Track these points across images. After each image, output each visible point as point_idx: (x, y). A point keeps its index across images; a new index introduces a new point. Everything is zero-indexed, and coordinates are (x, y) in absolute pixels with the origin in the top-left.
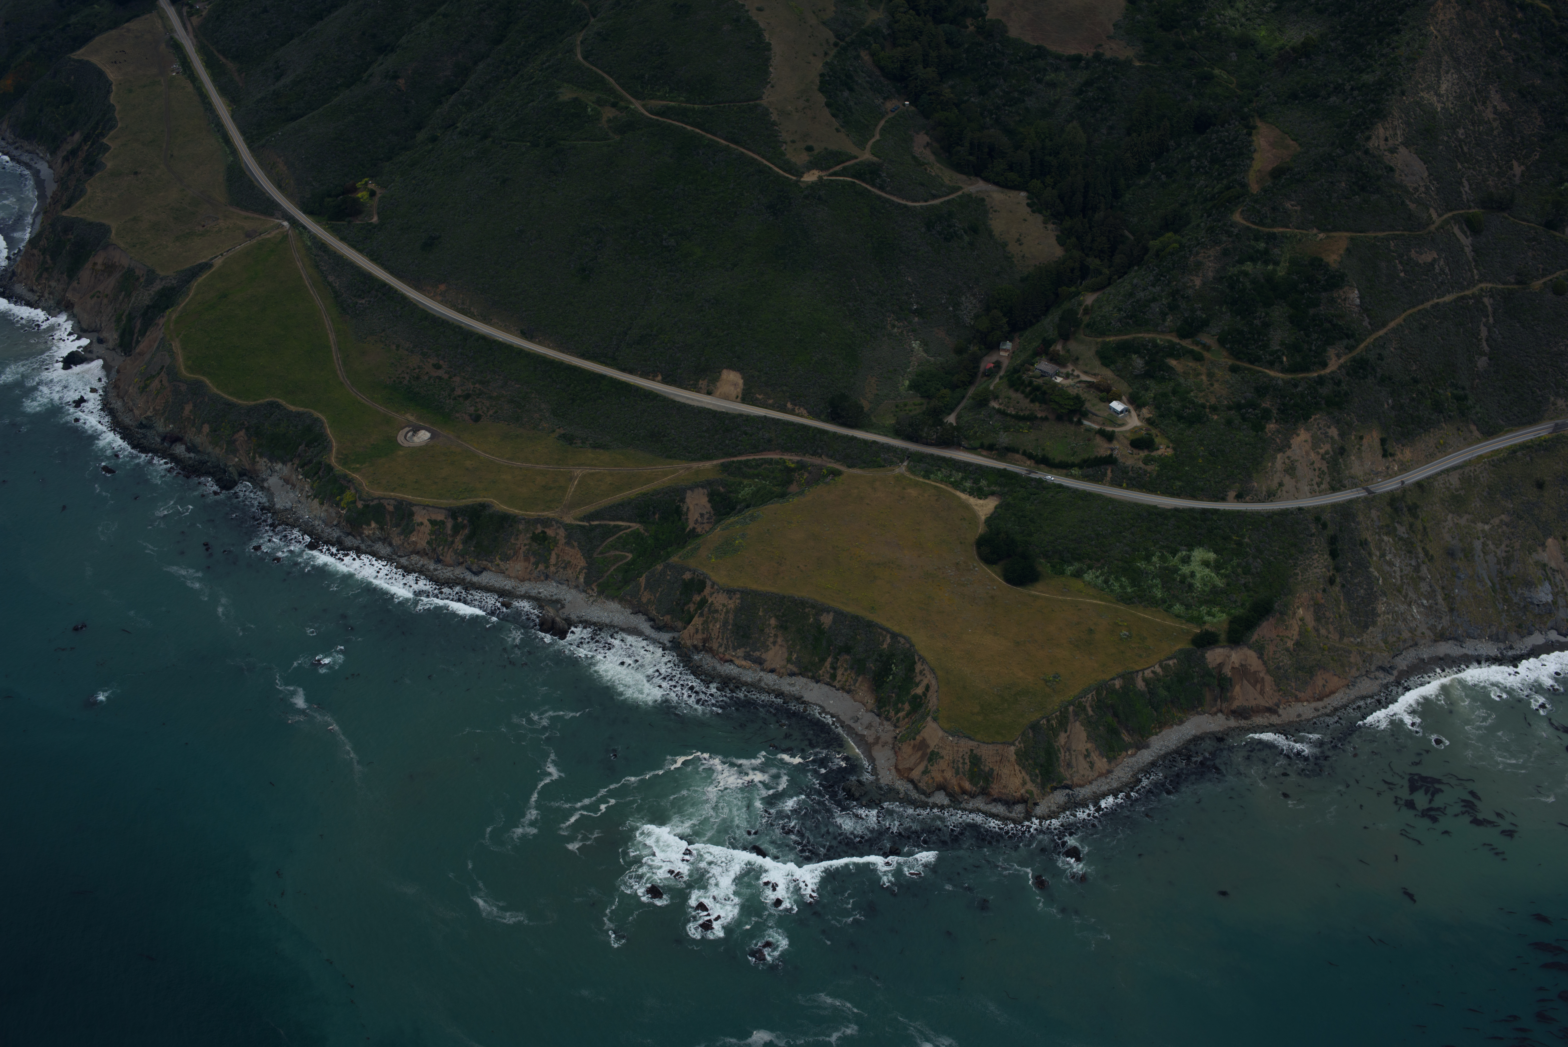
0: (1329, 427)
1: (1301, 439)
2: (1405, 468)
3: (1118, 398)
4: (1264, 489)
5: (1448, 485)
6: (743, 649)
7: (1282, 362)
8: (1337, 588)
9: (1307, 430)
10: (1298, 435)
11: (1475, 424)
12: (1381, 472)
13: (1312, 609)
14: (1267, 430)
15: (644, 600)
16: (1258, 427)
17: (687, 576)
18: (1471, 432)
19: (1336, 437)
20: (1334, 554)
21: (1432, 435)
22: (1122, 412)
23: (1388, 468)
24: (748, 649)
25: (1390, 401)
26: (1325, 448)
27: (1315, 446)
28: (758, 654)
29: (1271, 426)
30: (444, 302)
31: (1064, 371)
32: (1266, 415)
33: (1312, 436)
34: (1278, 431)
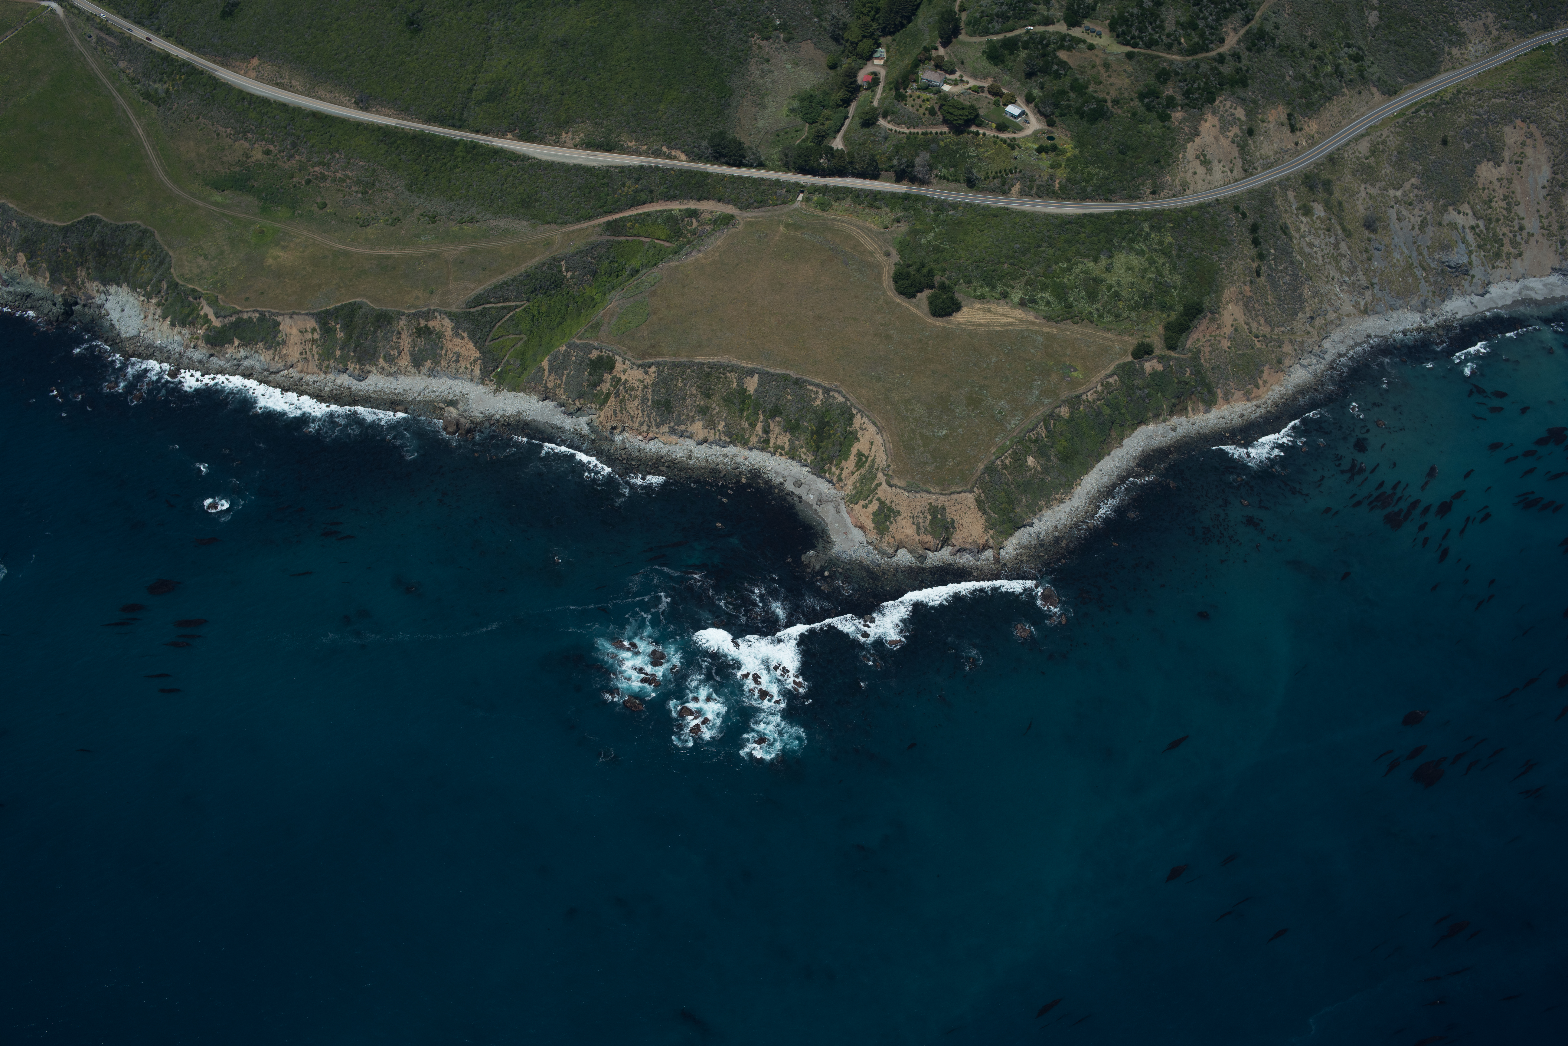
0: (1235, 109)
1: (1209, 125)
2: (1312, 142)
3: (1013, 102)
4: (1177, 182)
5: (1357, 154)
6: (666, 426)
7: (1180, 43)
8: (1263, 278)
9: (1214, 113)
10: (1206, 121)
11: (1375, 86)
12: (1290, 149)
13: (1241, 303)
14: (1173, 119)
15: (550, 385)
16: (1164, 118)
17: (595, 354)
18: (1373, 94)
19: (1243, 118)
20: (1256, 242)
21: (1335, 103)
22: (1020, 116)
23: (1296, 144)
24: (672, 424)
25: (1291, 72)
26: (1235, 130)
27: (1223, 129)
28: (683, 427)
29: (1178, 115)
30: (259, 78)
31: (952, 77)
32: (1171, 103)
33: (1219, 120)
34: (1185, 119)
